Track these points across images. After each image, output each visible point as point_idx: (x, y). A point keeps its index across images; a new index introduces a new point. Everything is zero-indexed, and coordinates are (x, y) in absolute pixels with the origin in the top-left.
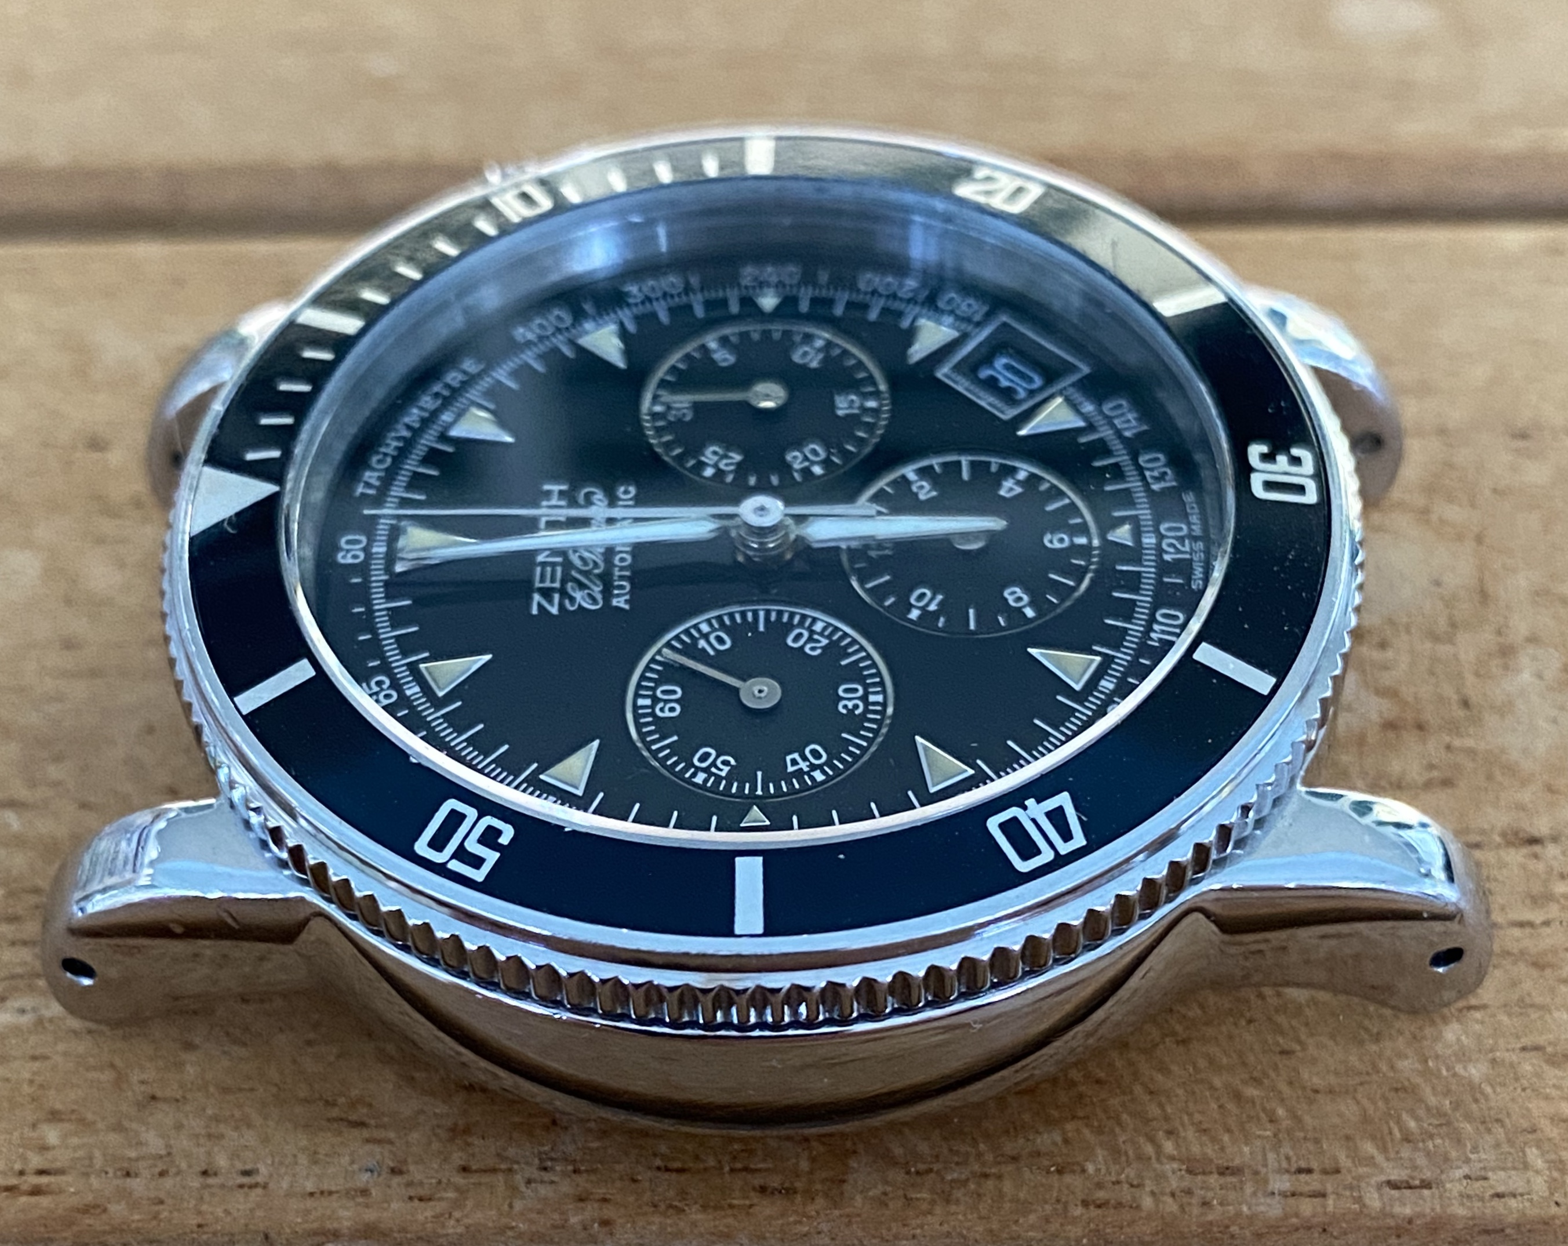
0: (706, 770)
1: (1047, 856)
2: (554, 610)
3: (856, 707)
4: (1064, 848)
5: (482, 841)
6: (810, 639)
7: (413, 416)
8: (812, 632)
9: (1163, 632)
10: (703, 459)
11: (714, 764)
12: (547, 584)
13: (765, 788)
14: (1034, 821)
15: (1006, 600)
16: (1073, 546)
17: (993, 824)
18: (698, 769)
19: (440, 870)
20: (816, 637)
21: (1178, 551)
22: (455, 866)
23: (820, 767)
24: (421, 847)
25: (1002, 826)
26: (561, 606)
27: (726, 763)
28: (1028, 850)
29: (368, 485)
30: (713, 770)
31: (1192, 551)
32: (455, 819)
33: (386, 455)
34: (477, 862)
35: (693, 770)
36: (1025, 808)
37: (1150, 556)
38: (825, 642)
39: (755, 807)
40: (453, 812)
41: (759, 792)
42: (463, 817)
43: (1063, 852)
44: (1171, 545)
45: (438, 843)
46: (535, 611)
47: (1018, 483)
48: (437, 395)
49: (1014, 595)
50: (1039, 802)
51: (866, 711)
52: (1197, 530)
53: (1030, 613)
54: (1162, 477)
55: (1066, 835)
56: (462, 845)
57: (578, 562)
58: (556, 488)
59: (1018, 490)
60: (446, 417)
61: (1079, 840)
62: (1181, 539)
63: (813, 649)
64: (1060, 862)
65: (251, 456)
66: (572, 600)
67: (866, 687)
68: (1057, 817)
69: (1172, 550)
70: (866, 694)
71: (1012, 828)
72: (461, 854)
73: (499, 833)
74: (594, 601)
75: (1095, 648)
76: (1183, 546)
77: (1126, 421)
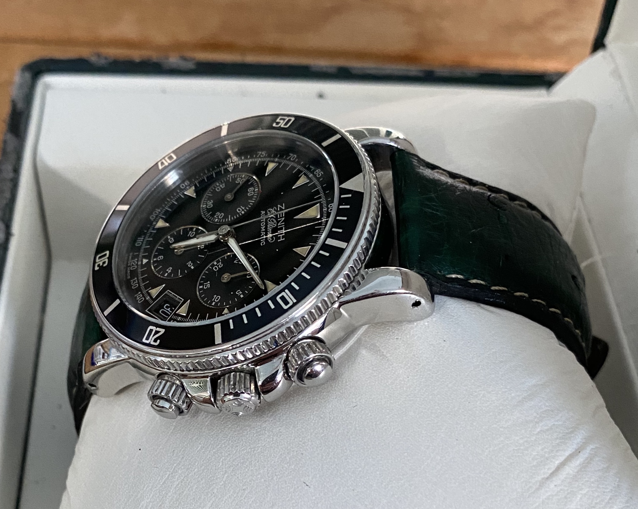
2: (279, 206)
8: (218, 218)
12: (281, 212)
16: (157, 258)
21: (134, 262)
46: (284, 204)
47: (167, 272)
52: (129, 268)
53: (169, 237)
58: (281, 240)
63: (217, 214)
66: (275, 210)
77: (139, 297)
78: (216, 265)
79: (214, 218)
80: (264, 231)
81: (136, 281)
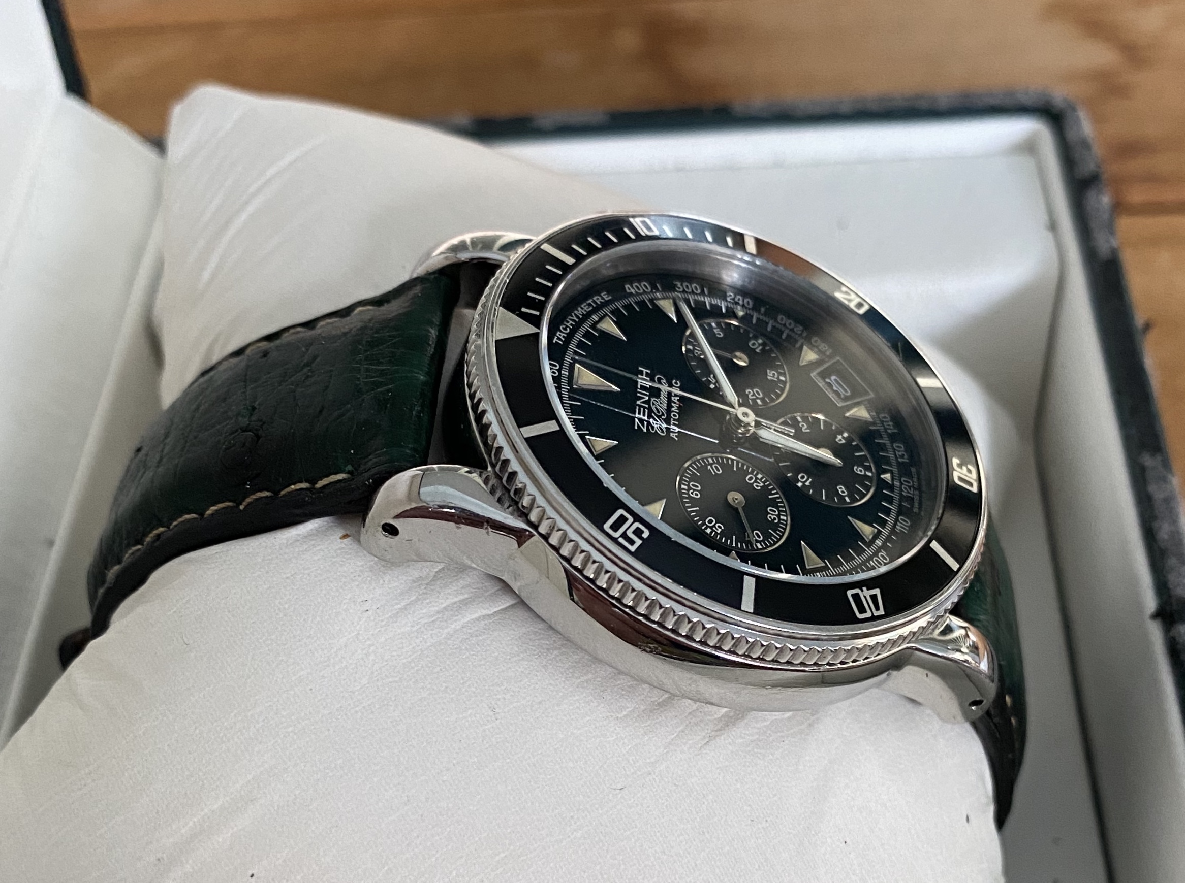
0: (711, 528)
1: (868, 615)
2: (645, 430)
3: (775, 519)
4: (876, 614)
5: (635, 532)
6: (755, 481)
7: (580, 311)
8: (757, 479)
9: (901, 527)
10: (709, 379)
11: (714, 526)
12: (641, 416)
13: (737, 544)
14: (865, 597)
15: (838, 491)
16: (865, 475)
17: (850, 593)
18: (708, 527)
19: (615, 540)
20: (758, 481)
21: (908, 492)
22: (621, 540)
23: (760, 542)
24: (607, 526)
25: (853, 595)
26: (648, 429)
27: (720, 527)
28: (862, 610)
29: (558, 338)
30: (714, 528)
31: (913, 495)
32: (622, 520)
33: (567, 326)
34: (632, 542)
35: (705, 526)
36: (862, 591)
37: (897, 491)
38: (762, 484)
39: (734, 552)
40: (622, 516)
41: (734, 545)
42: (626, 519)
43: (875, 615)
44: (905, 489)
45: (615, 527)
46: (636, 428)
47: (843, 438)
48: (590, 305)
49: (841, 489)
50: (868, 589)
51: (779, 522)
52: (916, 484)
53: (847, 499)
54: (902, 456)
55: (877, 609)
56: (625, 532)
57: (655, 410)
58: (645, 370)
59: (843, 441)
60: (595, 318)
61: (881, 612)
62: (910, 487)
63: (757, 486)
64: (873, 618)
65: (524, 310)
66: (653, 428)
67: (779, 511)
68: (874, 597)
69: (906, 491)
70: (779, 516)
71: (856, 597)
72: (624, 535)
73: (642, 532)
74: (663, 432)
75: (874, 524)
76: (910, 489)
77: (889, 425)
78: (758, 398)
79: (763, 482)
80: (675, 403)
81: (900, 456)
